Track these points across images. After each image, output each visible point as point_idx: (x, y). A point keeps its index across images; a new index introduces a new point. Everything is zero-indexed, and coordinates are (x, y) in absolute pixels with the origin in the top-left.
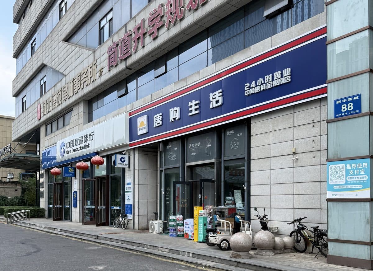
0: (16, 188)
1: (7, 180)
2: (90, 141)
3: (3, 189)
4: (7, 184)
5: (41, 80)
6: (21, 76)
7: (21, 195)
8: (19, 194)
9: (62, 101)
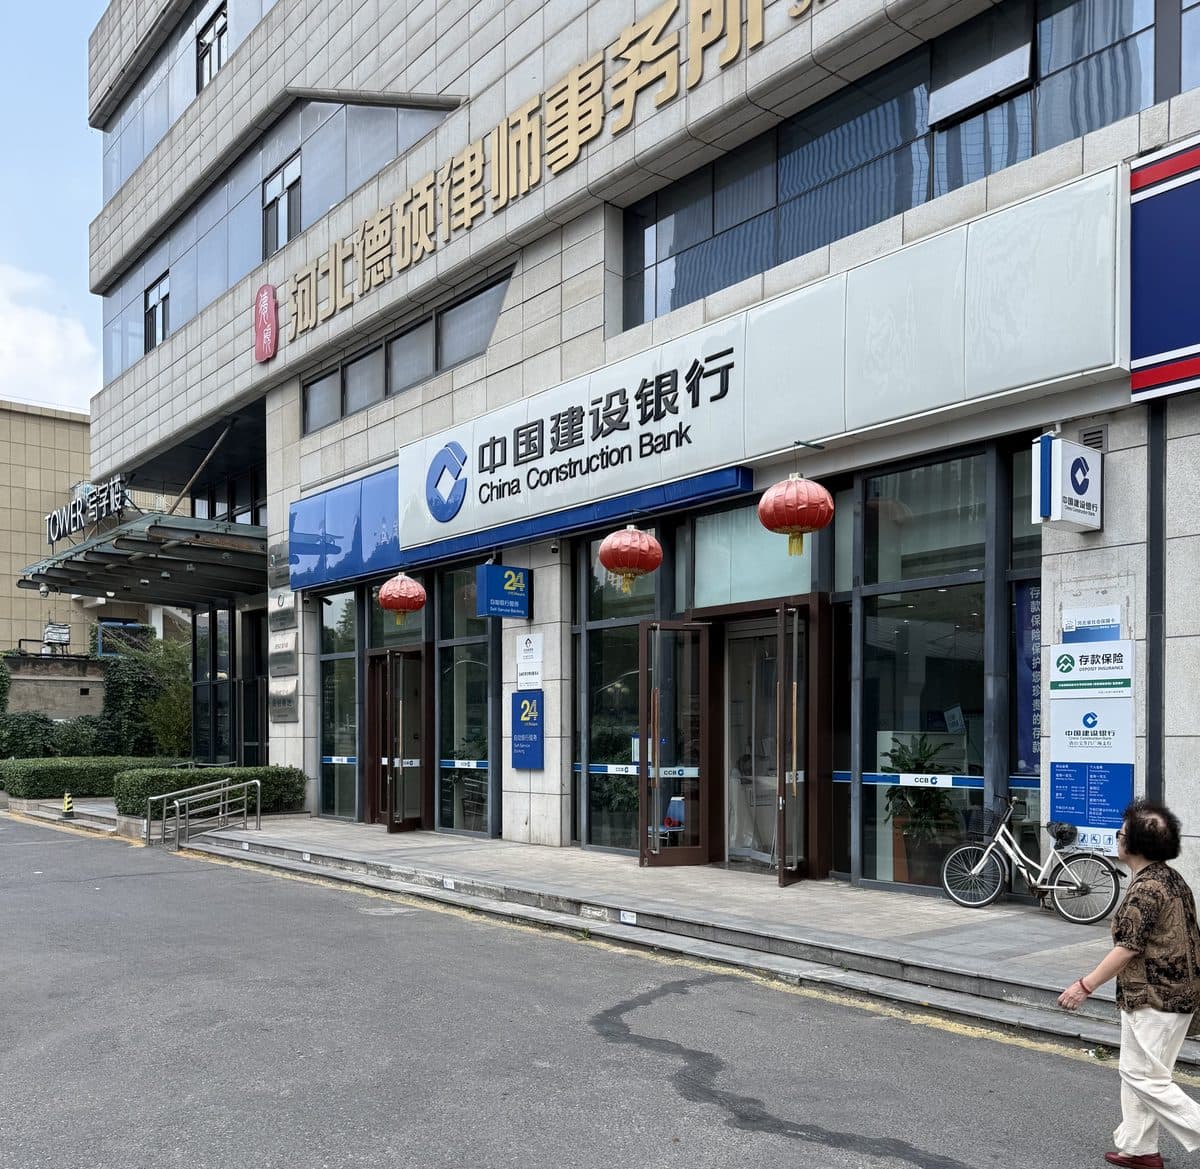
0: (82, 681)
1: (43, 652)
2: (695, 404)
3: (32, 686)
4: (47, 665)
5: (265, 181)
6: (141, 192)
7: (105, 711)
8: (95, 705)
9: (442, 233)
